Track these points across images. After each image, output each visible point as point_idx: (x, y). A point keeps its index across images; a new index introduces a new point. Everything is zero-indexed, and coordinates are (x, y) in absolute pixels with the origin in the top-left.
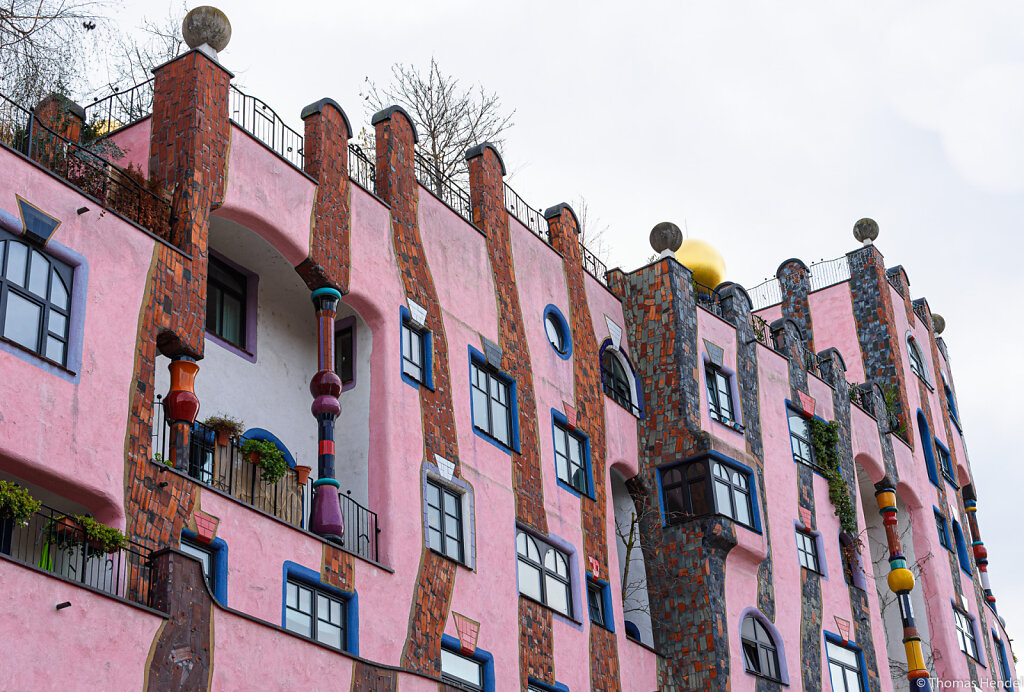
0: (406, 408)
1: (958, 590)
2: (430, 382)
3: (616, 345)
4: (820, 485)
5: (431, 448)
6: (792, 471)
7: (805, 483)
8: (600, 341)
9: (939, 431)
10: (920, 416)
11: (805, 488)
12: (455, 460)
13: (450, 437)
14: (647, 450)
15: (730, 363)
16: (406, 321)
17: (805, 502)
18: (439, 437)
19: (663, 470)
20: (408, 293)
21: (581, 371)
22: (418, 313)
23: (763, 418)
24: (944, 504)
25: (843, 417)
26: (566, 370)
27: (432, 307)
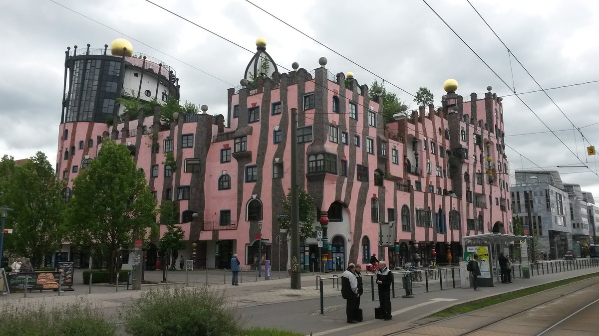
0: (424, 154)
1: (499, 157)
2: (427, 149)
3: (447, 129)
4: (477, 146)
5: (427, 158)
6: (473, 146)
7: (475, 147)
8: (445, 130)
9: (499, 127)
10: (496, 126)
11: (475, 149)
12: (429, 159)
13: (429, 156)
14: (451, 146)
15: (465, 130)
16: (424, 140)
17: (475, 151)
19: (453, 149)
20: (424, 136)
21: (443, 136)
22: (425, 138)
23: (469, 138)
24: (498, 142)
25: (482, 132)
26: (441, 137)
27: (427, 137)
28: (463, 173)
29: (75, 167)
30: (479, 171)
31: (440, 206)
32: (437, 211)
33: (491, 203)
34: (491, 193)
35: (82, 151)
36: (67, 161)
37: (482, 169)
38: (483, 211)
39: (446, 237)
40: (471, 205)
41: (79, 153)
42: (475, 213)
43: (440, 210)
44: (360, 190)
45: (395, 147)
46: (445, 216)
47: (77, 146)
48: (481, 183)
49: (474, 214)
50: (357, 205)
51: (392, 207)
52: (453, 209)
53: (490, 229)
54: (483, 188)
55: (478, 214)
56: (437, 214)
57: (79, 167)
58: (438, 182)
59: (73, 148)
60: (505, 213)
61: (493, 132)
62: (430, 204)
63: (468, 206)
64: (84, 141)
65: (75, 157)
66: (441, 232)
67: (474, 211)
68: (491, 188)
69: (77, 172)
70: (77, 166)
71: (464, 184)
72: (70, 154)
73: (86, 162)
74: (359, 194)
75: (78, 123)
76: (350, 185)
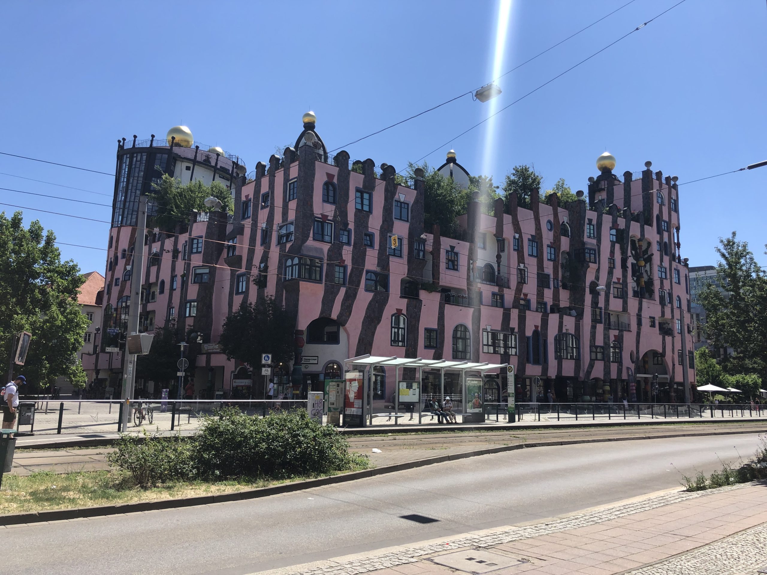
0: (514, 256)
1: (662, 260)
2: (519, 250)
3: (565, 223)
4: (617, 246)
5: (519, 262)
6: (609, 245)
7: (613, 247)
8: (561, 223)
9: (665, 217)
10: (658, 216)
11: (612, 249)
12: (524, 263)
13: (523, 259)
14: (571, 245)
15: (595, 221)
16: (514, 237)
17: (612, 253)
18: (521, 259)
19: (575, 250)
20: (515, 233)
21: (555, 232)
22: (517, 236)
23: (602, 233)
24: (662, 238)
25: (628, 226)
26: (551, 234)
27: (520, 233)
28: (588, 284)
29: (117, 279)
30: (619, 279)
31: (536, 327)
32: (529, 333)
33: (639, 323)
34: (640, 309)
35: (124, 260)
36: (111, 272)
37: (625, 276)
38: (622, 336)
39: (545, 370)
40: (600, 328)
41: (121, 262)
42: (606, 337)
43: (536, 332)
44: (370, 303)
45: (452, 248)
46: (545, 342)
47: (120, 255)
48: (623, 295)
49: (604, 338)
50: (363, 323)
51: (435, 326)
52: (564, 331)
53: (635, 359)
54: (625, 303)
55: (612, 338)
56: (528, 338)
57: (121, 280)
58: (540, 294)
59: (116, 258)
60: (668, 339)
61: (651, 225)
62: (514, 323)
63: (594, 328)
64: (127, 249)
65: (118, 268)
66: (536, 362)
67: (605, 335)
68: (640, 304)
69: (118, 285)
70: (119, 279)
71: (588, 298)
72: (113, 264)
73: (128, 274)
74: (368, 308)
75: (122, 228)
76: (350, 297)
